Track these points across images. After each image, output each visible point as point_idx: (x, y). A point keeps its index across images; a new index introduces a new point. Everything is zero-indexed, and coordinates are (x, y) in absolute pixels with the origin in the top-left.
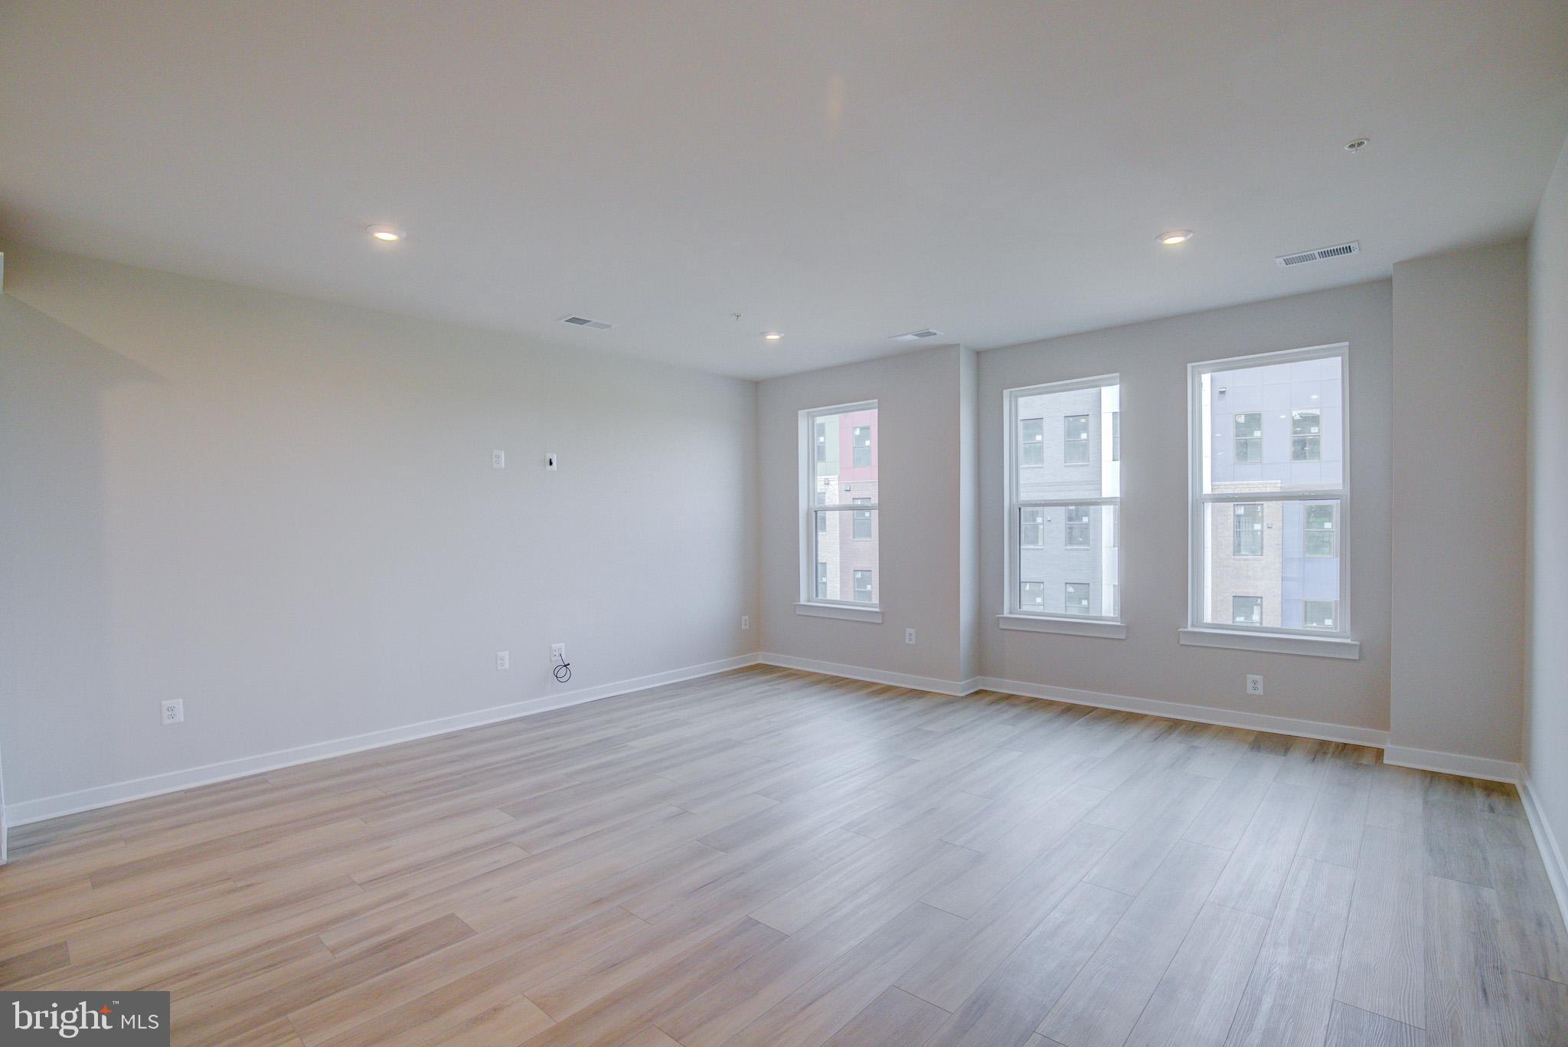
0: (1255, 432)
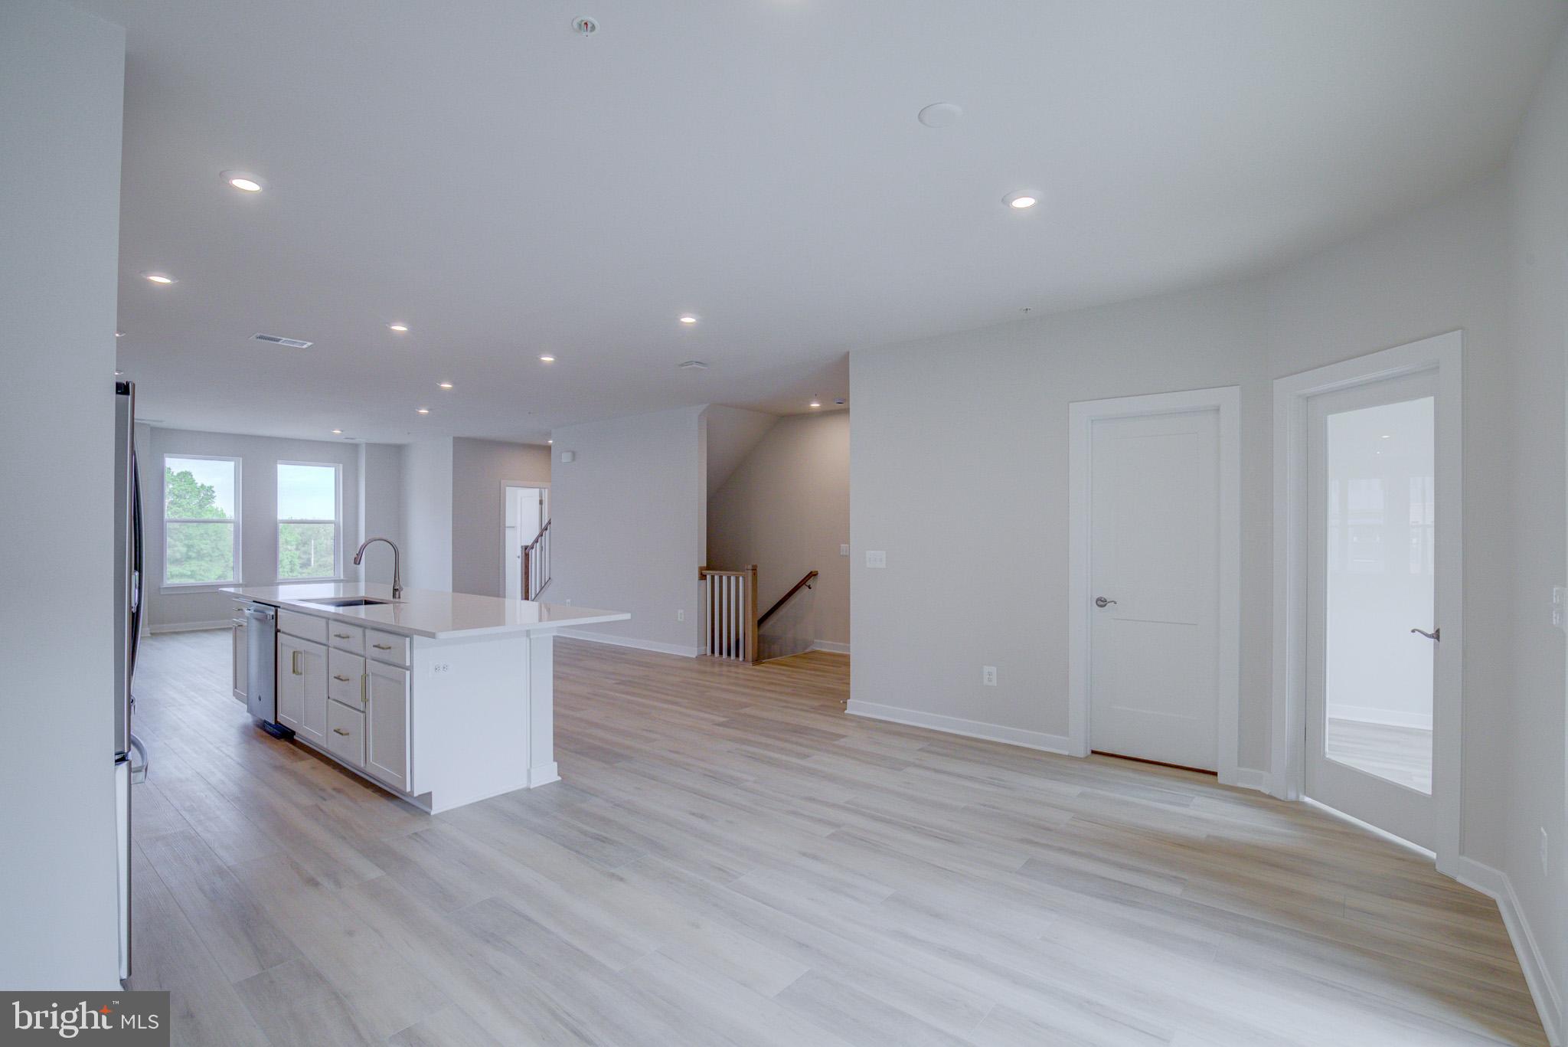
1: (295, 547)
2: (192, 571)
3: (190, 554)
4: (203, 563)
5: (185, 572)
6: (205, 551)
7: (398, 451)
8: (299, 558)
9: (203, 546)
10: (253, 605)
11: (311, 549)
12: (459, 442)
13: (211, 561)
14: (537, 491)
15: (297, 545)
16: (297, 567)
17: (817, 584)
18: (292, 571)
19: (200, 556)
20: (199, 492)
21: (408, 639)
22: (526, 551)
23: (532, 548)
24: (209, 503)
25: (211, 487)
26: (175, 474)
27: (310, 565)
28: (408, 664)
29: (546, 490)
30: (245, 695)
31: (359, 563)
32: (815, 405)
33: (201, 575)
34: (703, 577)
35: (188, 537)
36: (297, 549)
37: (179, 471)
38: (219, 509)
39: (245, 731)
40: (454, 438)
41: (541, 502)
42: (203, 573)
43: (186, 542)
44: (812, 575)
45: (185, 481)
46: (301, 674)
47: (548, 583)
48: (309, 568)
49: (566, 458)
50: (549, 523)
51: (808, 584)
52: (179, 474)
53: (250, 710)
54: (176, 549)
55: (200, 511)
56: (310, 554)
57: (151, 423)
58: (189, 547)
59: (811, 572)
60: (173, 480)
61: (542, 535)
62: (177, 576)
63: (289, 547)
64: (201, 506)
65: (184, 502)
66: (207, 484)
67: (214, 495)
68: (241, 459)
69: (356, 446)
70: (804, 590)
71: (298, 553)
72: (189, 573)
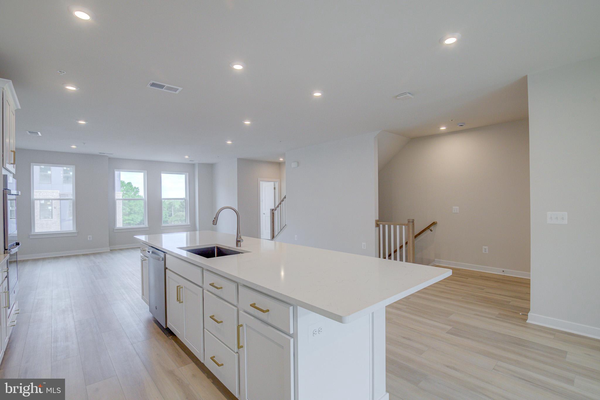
0: (48, 172)
1: (167, 209)
2: (132, 218)
3: (131, 212)
4: (136, 215)
5: (129, 218)
6: (136, 211)
7: (211, 167)
8: (168, 213)
9: (135, 209)
10: (151, 249)
11: (172, 210)
12: (241, 161)
13: (138, 215)
14: (273, 183)
15: (168, 208)
16: (168, 217)
17: (437, 229)
18: (166, 218)
19: (135, 213)
20: (134, 190)
21: (291, 308)
22: (273, 211)
23: (276, 210)
24: (138, 193)
25: (138, 188)
26: (126, 183)
27: (172, 216)
28: (292, 332)
29: (277, 183)
30: (148, 301)
31: (216, 224)
32: (443, 128)
33: (135, 220)
34: (378, 225)
35: (130, 206)
36: (167, 210)
37: (127, 182)
38: (141, 196)
39: (149, 321)
40: (238, 159)
41: (275, 188)
42: (136, 219)
43: (130, 208)
44: (434, 224)
45: (129, 186)
46: (182, 302)
47: (284, 227)
48: (172, 217)
49: (294, 165)
50: (285, 198)
51: (430, 229)
52: (127, 183)
53: (151, 311)
54: (126, 210)
55: (134, 196)
56: (172, 212)
57: (108, 155)
58: (131, 209)
59: (434, 222)
60: (125, 185)
61: (281, 204)
62: (127, 220)
63: (165, 209)
64: (135, 195)
65: (128, 193)
66: (137, 187)
67: (139, 190)
68: (146, 171)
69: (194, 165)
70: (428, 231)
71: (168, 211)
72: (131, 219)
